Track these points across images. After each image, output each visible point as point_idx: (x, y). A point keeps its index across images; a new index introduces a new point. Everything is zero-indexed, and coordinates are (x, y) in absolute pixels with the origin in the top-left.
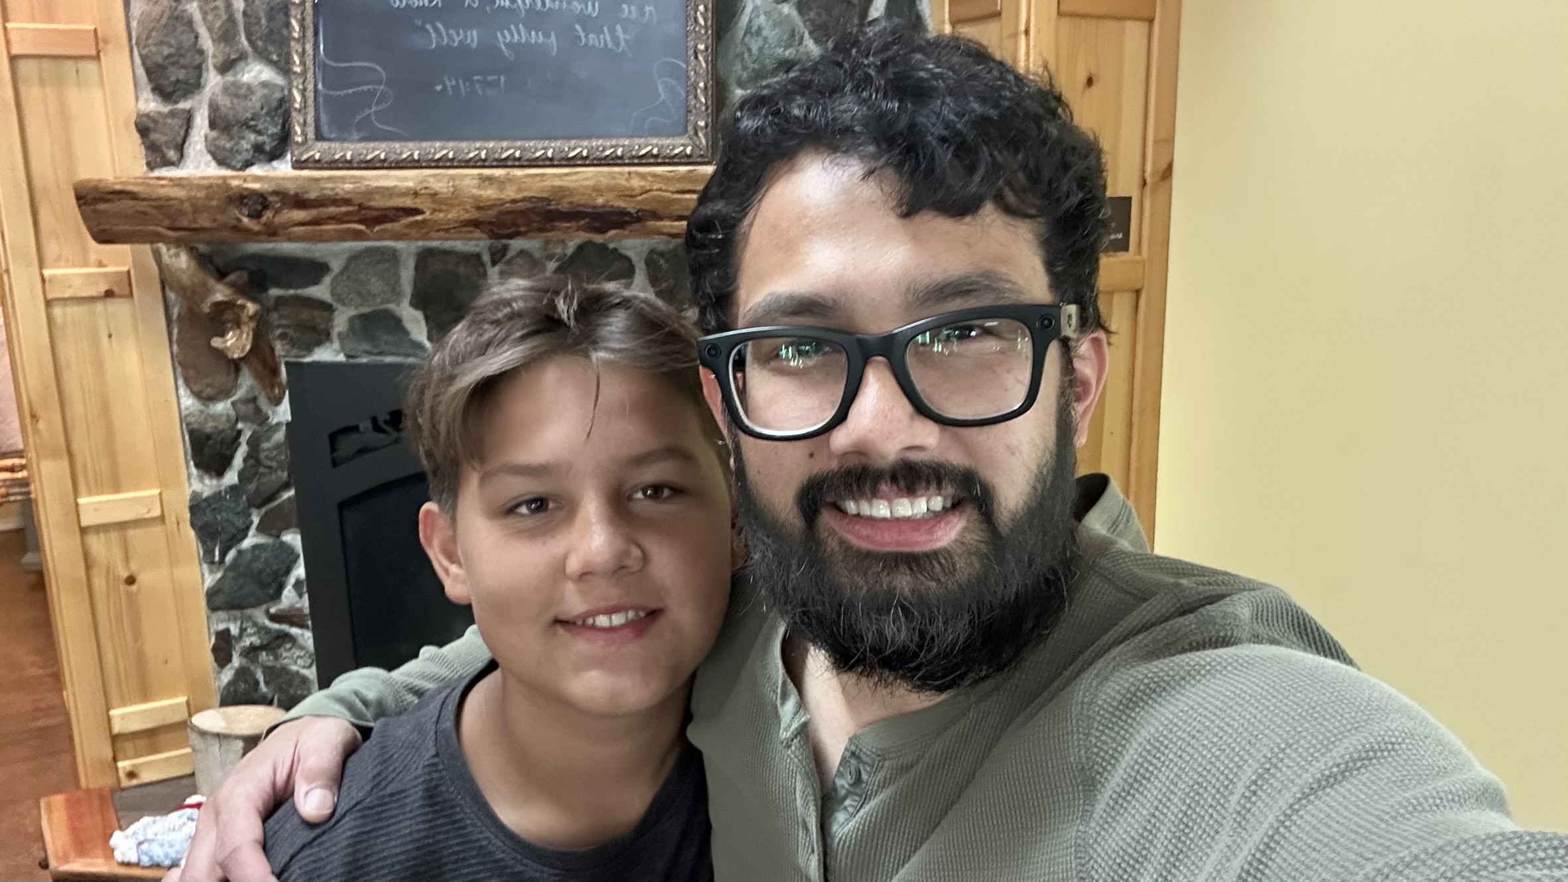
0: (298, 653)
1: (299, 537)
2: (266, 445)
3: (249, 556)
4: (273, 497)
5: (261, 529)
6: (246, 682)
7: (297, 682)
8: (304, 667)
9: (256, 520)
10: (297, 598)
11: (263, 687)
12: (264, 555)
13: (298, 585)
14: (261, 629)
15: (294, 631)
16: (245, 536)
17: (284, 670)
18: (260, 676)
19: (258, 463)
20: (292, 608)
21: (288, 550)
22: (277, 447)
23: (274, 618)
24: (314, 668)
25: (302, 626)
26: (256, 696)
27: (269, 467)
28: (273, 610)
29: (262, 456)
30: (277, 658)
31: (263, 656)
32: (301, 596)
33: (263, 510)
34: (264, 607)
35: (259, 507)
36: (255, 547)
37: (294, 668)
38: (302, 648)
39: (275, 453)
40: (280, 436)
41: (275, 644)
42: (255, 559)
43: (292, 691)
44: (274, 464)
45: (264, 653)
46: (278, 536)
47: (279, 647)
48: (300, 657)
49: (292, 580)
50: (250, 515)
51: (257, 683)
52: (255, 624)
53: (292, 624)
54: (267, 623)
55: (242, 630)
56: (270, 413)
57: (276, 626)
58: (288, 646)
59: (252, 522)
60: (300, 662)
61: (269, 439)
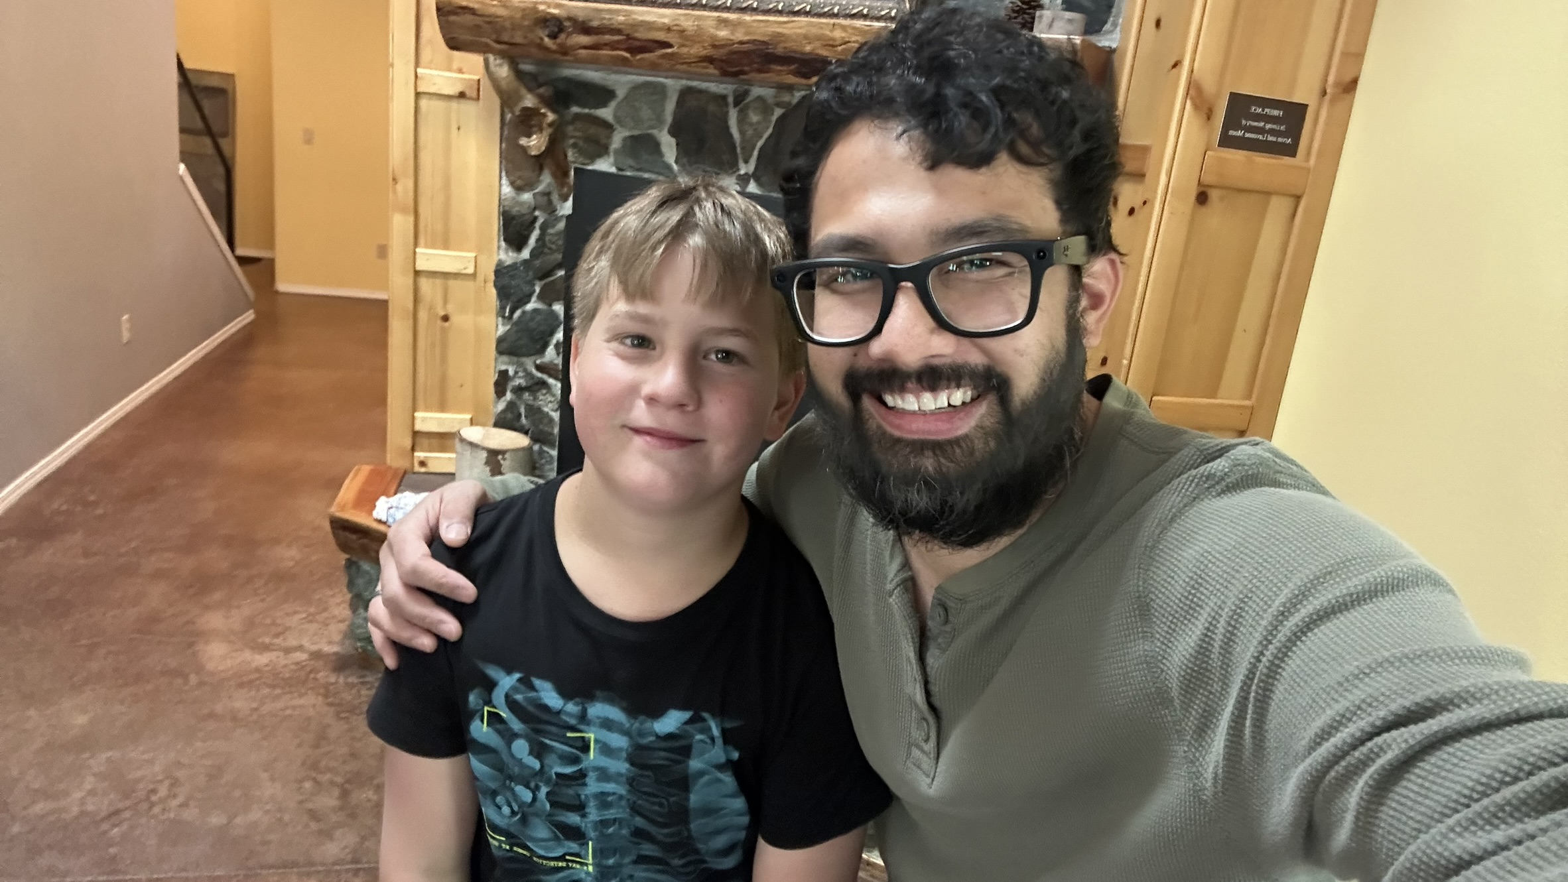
0: (550, 398)
1: (563, 308)
2: (551, 231)
3: (528, 316)
4: (549, 273)
5: (541, 298)
6: (512, 413)
7: (546, 421)
8: (552, 410)
9: (538, 289)
10: (555, 356)
11: (523, 420)
12: (538, 318)
13: (557, 346)
14: (529, 375)
15: (551, 381)
16: (528, 302)
17: (539, 410)
18: (522, 410)
19: (544, 245)
20: (551, 362)
21: (554, 315)
22: (558, 234)
23: (539, 368)
24: (558, 413)
25: (556, 378)
26: (517, 425)
27: (550, 249)
28: (538, 362)
29: (547, 238)
30: (535, 399)
31: (526, 395)
32: (558, 354)
33: (543, 282)
34: (533, 358)
35: (541, 279)
36: (535, 311)
37: (546, 409)
38: (554, 395)
39: (556, 238)
40: (561, 225)
41: (536, 388)
42: (532, 319)
43: (541, 427)
44: (553, 247)
45: (527, 394)
46: (550, 305)
47: (539, 390)
48: (551, 402)
49: (554, 341)
50: (534, 285)
51: (520, 415)
52: (525, 370)
53: (551, 376)
54: (534, 371)
55: (516, 373)
56: (558, 208)
57: (539, 375)
58: (544, 391)
59: (534, 291)
60: (550, 405)
61: (554, 226)
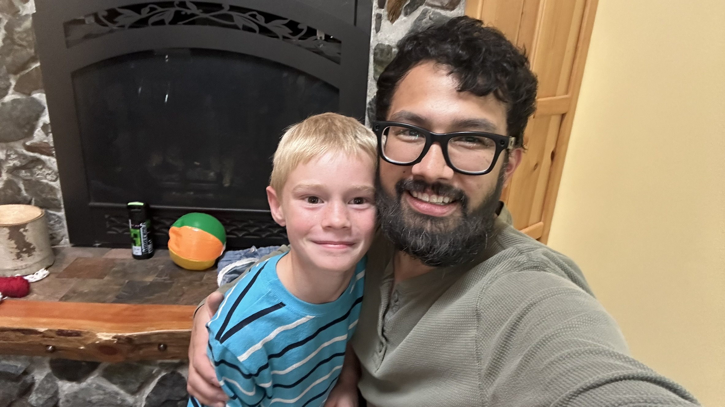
0: (48, 172)
1: (44, 95)
2: (18, 29)
3: (9, 107)
4: (25, 66)
5: (17, 89)
6: (12, 189)
7: (47, 190)
8: (51, 181)
9: (13, 83)
10: (44, 136)
11: (24, 193)
12: (20, 107)
13: (44, 127)
14: (21, 156)
15: (44, 157)
16: (6, 94)
17: (38, 182)
18: (22, 186)
19: (13, 42)
20: (41, 141)
21: (37, 103)
22: (26, 31)
23: (29, 149)
24: (58, 182)
25: (51, 155)
26: (19, 198)
27: (20, 45)
28: (28, 143)
29: (16, 37)
30: (32, 174)
31: (23, 173)
32: (47, 134)
33: (18, 76)
34: (22, 141)
35: (15, 73)
36: (14, 101)
37: (45, 181)
38: (50, 169)
39: (25, 35)
40: (28, 23)
41: (31, 165)
42: (14, 108)
43: (44, 196)
44: (24, 43)
45: (23, 171)
46: (30, 94)
47: (34, 167)
48: (49, 174)
49: (41, 124)
50: (8, 79)
51: (20, 190)
52: (16, 153)
53: (42, 153)
54: (25, 152)
55: (8, 156)
56: (20, 8)
57: (31, 154)
58: (40, 167)
59: (10, 84)
60: (49, 177)
61: (19, 25)
